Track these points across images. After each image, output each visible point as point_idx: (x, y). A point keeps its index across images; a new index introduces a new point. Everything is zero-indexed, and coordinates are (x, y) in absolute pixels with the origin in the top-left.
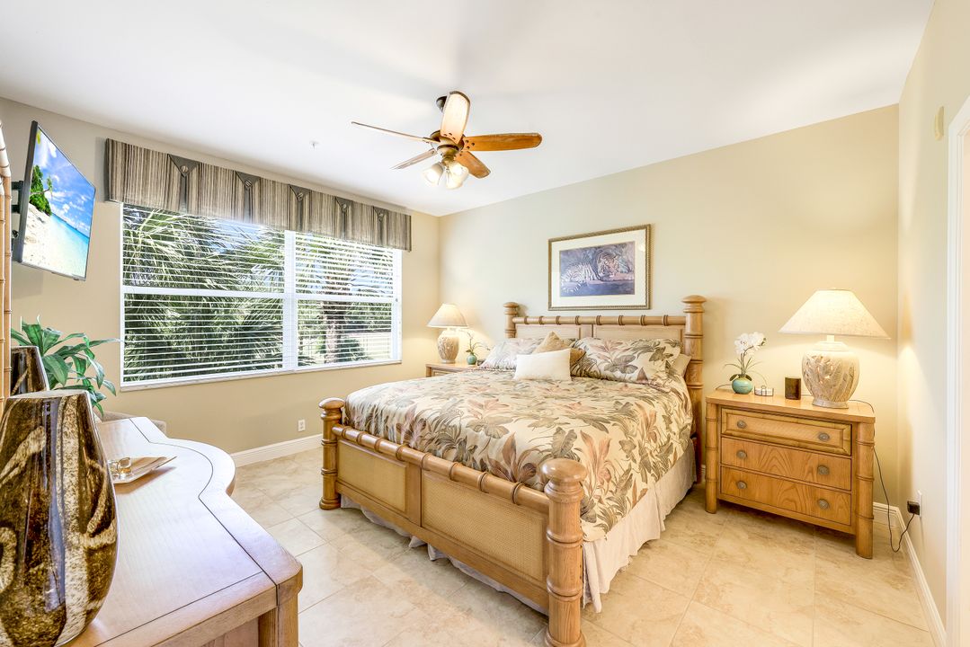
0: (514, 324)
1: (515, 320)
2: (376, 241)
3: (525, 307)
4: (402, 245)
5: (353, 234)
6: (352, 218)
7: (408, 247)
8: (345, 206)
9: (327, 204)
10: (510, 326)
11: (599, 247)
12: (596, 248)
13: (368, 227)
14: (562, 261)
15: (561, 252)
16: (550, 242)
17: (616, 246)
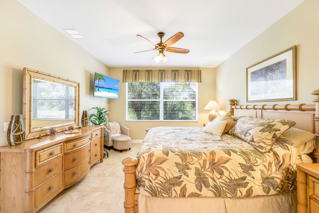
0: (233, 109)
1: (233, 107)
2: (186, 81)
3: (239, 101)
4: (197, 81)
5: (178, 80)
6: (178, 75)
7: (199, 81)
8: (175, 72)
9: (170, 73)
10: (231, 110)
11: (268, 67)
12: (266, 67)
13: (184, 77)
14: (252, 77)
15: (251, 73)
16: (247, 69)
17: (276, 64)
